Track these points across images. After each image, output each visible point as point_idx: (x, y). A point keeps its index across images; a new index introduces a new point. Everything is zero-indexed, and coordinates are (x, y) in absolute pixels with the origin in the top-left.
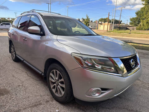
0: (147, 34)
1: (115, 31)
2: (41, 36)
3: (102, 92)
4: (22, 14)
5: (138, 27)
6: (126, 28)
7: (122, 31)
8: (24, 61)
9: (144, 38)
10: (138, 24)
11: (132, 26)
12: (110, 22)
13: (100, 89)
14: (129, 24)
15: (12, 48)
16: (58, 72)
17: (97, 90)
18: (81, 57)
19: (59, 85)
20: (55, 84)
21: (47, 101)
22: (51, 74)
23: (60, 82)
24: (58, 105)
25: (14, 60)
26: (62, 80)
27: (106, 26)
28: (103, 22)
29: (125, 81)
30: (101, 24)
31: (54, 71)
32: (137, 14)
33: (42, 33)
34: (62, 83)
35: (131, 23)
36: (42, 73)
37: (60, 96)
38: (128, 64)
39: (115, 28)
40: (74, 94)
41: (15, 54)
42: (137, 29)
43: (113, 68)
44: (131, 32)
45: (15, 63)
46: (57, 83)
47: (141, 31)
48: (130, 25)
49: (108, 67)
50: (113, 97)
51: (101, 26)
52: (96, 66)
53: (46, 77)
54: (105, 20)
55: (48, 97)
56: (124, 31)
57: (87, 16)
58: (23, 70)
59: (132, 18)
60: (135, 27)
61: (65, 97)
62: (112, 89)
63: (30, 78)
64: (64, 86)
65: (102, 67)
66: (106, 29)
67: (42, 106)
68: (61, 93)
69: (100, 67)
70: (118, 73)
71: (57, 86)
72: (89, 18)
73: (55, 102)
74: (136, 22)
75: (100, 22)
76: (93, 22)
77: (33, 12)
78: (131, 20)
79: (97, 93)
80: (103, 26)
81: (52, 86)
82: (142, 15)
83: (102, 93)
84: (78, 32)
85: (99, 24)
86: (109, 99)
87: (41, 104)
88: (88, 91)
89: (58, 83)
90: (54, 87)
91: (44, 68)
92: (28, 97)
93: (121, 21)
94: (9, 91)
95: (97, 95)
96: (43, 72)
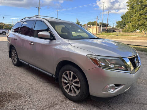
0: (132, 36)
1: (103, 34)
2: (50, 41)
3: (116, 87)
4: (22, 19)
5: (124, 30)
6: (113, 31)
7: (110, 33)
8: (30, 65)
9: (131, 39)
10: (124, 26)
11: (118, 29)
12: (98, 25)
13: (114, 85)
14: (115, 27)
15: (12, 53)
16: (72, 73)
17: (112, 86)
18: (97, 58)
19: (73, 85)
20: (68, 85)
21: (62, 101)
22: (64, 75)
23: (74, 82)
24: (73, 104)
25: (15, 65)
26: (77, 80)
27: (95, 30)
28: (91, 26)
29: (133, 77)
30: (90, 27)
31: (68, 72)
32: (122, 17)
33: (52, 38)
34: (76, 82)
35: (117, 26)
36: (53, 75)
37: (75, 95)
38: (134, 62)
39: (103, 31)
40: (90, 92)
41: (18, 58)
42: (123, 32)
43: (123, 67)
44: (118, 34)
45: (17, 67)
46: (70, 83)
47: (126, 34)
48: (117, 28)
49: (119, 66)
50: (124, 92)
51: (90, 29)
52: (109, 65)
53: (58, 78)
54: (93, 24)
55: (61, 97)
56: (111, 33)
57: (77, 20)
58: (28, 74)
59: (118, 21)
60: (121, 30)
61: (81, 96)
62: (124, 85)
63: (38, 81)
64: (79, 85)
65: (114, 66)
66: (95, 32)
67: (58, 106)
68: (75, 92)
69: (112, 66)
70: (128, 71)
71: (71, 86)
72: (79, 22)
73: (69, 102)
74: (121, 25)
75: (88, 26)
76: (82, 25)
77: (37, 18)
78: (117, 23)
79: (112, 89)
80: (92, 29)
81: (65, 87)
82: (126, 19)
83: (116, 89)
84: (80, 36)
85: (88, 28)
86: (121, 94)
87: (57, 104)
88: (104, 87)
89: (72, 83)
90: (67, 88)
91: (55, 70)
92: (42, 99)
93: (108, 24)
94: (22, 95)
95: (112, 90)
96: (55, 74)
